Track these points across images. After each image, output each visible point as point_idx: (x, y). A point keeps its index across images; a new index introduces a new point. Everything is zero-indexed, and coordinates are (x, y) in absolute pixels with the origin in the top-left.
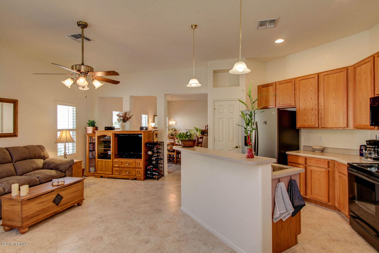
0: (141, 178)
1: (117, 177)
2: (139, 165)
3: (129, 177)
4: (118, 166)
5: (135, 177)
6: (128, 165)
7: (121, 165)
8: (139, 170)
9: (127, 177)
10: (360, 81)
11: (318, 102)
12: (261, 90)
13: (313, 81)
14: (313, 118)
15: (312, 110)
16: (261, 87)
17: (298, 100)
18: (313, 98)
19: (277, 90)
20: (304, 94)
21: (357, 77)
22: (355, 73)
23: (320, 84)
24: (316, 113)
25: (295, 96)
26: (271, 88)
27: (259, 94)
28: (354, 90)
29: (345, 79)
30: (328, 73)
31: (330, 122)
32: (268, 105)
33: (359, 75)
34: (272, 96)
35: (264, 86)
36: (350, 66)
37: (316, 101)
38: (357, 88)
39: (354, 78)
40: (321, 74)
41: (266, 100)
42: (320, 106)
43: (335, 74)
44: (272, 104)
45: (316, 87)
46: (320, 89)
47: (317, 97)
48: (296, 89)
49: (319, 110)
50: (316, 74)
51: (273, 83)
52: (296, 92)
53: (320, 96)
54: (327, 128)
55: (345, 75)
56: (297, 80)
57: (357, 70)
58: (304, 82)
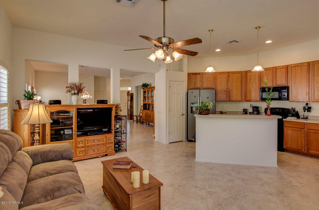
0: (113, 153)
1: (82, 159)
2: (111, 140)
3: (98, 155)
4: (84, 145)
5: (106, 153)
6: (97, 142)
7: (88, 143)
8: (110, 145)
9: (95, 156)
10: (250, 79)
11: (228, 87)
12: (191, 76)
13: (225, 76)
14: (225, 96)
15: (225, 91)
16: (191, 74)
17: (217, 85)
18: (225, 85)
19: (203, 78)
20: (220, 82)
21: (248, 78)
22: (247, 75)
23: (229, 78)
24: (227, 93)
25: (214, 83)
26: (198, 76)
27: (189, 79)
28: (246, 83)
29: (241, 77)
30: (233, 73)
31: (234, 97)
32: (196, 87)
33: (250, 76)
34: (199, 81)
35: (193, 74)
36: (243, 71)
37: (227, 87)
38: (248, 82)
39: (246, 78)
40: (230, 73)
41: (195, 83)
42: (228, 90)
43: (237, 74)
44: (199, 87)
45: (227, 79)
46: (229, 80)
47: (227, 85)
48: (215, 79)
49: (228, 91)
50: (227, 72)
51: (200, 73)
52: (215, 80)
53: (228, 84)
54: (232, 101)
55: (241, 75)
56: (216, 74)
57: (249, 74)
58: (220, 75)
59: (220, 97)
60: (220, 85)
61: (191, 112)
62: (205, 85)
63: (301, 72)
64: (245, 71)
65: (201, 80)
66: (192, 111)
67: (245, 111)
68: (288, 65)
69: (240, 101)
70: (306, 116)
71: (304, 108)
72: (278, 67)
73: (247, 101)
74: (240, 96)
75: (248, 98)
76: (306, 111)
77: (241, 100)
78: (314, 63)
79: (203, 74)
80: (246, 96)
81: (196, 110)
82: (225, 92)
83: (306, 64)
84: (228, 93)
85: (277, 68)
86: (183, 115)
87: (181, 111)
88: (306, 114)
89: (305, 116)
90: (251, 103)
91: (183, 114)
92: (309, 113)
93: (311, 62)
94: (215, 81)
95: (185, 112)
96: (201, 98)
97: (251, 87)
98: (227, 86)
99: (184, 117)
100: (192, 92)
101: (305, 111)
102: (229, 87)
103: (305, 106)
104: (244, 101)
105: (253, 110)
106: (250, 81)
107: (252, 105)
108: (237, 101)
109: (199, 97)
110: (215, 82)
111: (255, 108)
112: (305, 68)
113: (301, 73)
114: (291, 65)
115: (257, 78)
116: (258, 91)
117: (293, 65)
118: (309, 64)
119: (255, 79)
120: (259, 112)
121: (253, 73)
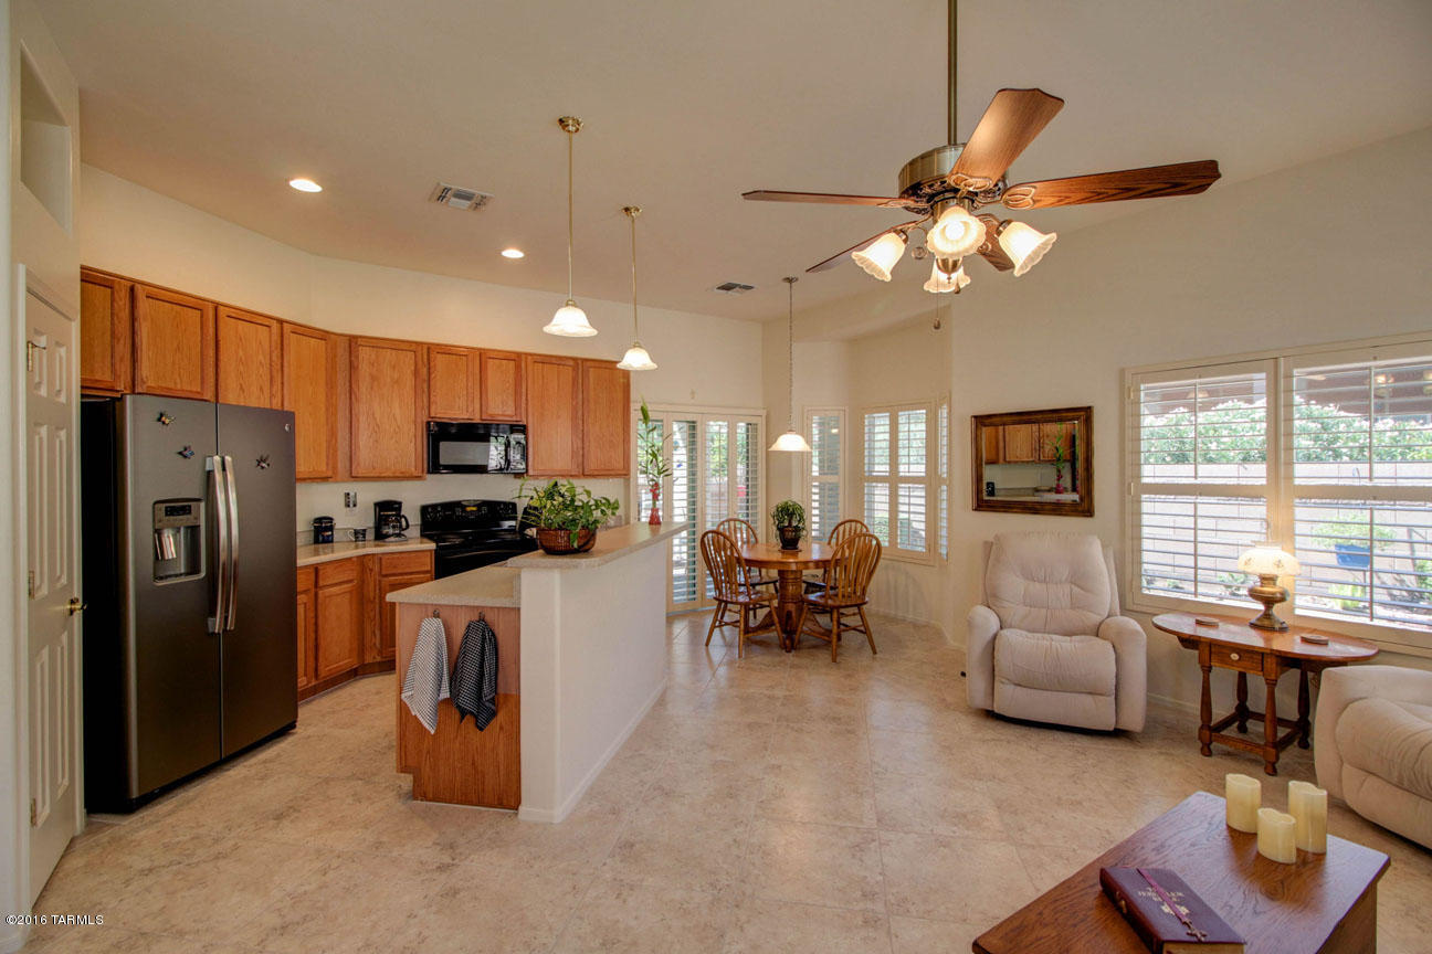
10: (374, 378)
11: (278, 403)
13: (266, 337)
17: (221, 385)
18: (266, 390)
19: (134, 319)
21: (364, 368)
22: (356, 357)
23: (281, 351)
25: (209, 366)
28: (353, 394)
29: (329, 360)
30: (298, 329)
31: (302, 462)
33: (371, 365)
34: (107, 338)
36: (336, 334)
37: (274, 401)
38: (364, 390)
39: (354, 367)
40: (285, 325)
43: (312, 341)
45: (275, 357)
46: (280, 368)
47: (274, 389)
50: (272, 318)
52: (213, 351)
55: (330, 352)
56: (216, 309)
57: (365, 354)
58: (240, 327)
60: (241, 388)
61: (156, 574)
62: (148, 373)
63: (558, 385)
64: (345, 335)
65: (121, 329)
68: (524, 354)
69: (325, 479)
72: (490, 350)
73: (355, 478)
74: (327, 456)
75: (363, 466)
77: (329, 473)
79: (133, 290)
80: (350, 456)
83: (571, 363)
85: (488, 355)
87: (65, 580)
93: (580, 359)
94: (210, 355)
96: (229, 460)
97: (377, 416)
98: (272, 395)
100: (164, 419)
102: (280, 400)
104: (342, 481)
105: (377, 518)
106: (375, 387)
108: (314, 479)
109: (218, 459)
113: (558, 389)
114: (535, 355)
115: (409, 380)
116: (412, 434)
117: (539, 359)
118: (578, 364)
119: (397, 382)
120: (404, 523)
121: (389, 355)
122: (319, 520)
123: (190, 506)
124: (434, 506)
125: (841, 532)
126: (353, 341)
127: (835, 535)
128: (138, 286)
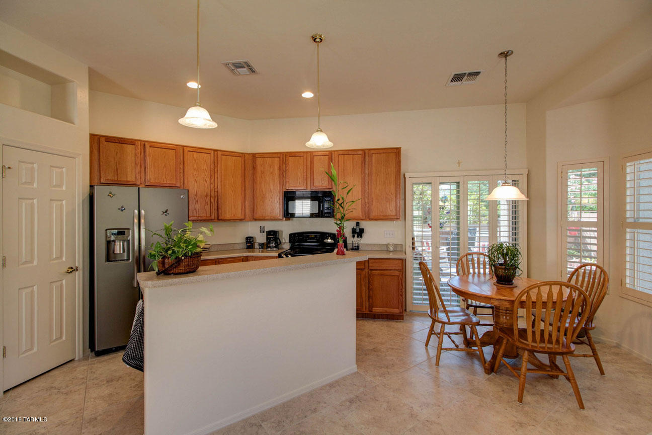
10: (262, 172)
11: (214, 186)
12: (101, 145)
13: (208, 158)
14: (208, 207)
15: (206, 196)
16: (103, 139)
17: (186, 180)
18: (208, 180)
19: (145, 156)
20: (195, 173)
21: (259, 168)
22: (256, 163)
23: (216, 164)
24: (212, 200)
25: (180, 173)
26: (129, 148)
27: (96, 152)
28: (254, 181)
29: (243, 166)
30: (226, 153)
31: (228, 213)
32: (122, 179)
33: (261, 166)
34: (133, 165)
35: (109, 139)
36: (247, 154)
37: (212, 186)
38: (258, 179)
39: (254, 168)
40: (218, 152)
41: (117, 169)
42: (216, 193)
43: (234, 158)
44: (134, 179)
45: (212, 167)
46: (216, 171)
47: (213, 180)
48: (182, 164)
49: (215, 197)
50: (212, 150)
51: (136, 140)
52: (181, 166)
53: (216, 180)
54: (225, 220)
55: (243, 162)
56: (183, 149)
57: (259, 161)
58: (195, 156)
59: (195, 209)
60: (196, 181)
61: (108, 259)
62: (151, 177)
63: (353, 167)
64: (251, 154)
65: (139, 161)
66: (112, 255)
67: (250, 242)
68: (333, 151)
69: (241, 220)
70: (356, 245)
71: (354, 231)
72: (315, 152)
73: (256, 220)
74: (242, 209)
75: (259, 214)
76: (356, 235)
77: (243, 217)
78: (372, 152)
79: (144, 145)
80: (253, 210)
81: (124, 251)
82: (209, 197)
83: (361, 152)
84: (214, 201)
85: (315, 154)
86: (72, 270)
87: (64, 259)
88: (356, 240)
89: (354, 245)
90: (262, 224)
91: (72, 268)
92: (359, 239)
93: (367, 149)
94: (180, 168)
95: (80, 260)
96: (143, 212)
97: (264, 190)
98: (211, 183)
99: (79, 279)
100: (111, 195)
101: (354, 236)
102: (216, 185)
103: (355, 228)
104: (250, 220)
105: (267, 239)
106: (263, 176)
107: (264, 227)
108: (235, 220)
109: (136, 212)
110: (182, 171)
111: (272, 235)
112: (359, 159)
113: (353, 169)
114: (338, 151)
115: (277, 172)
116: (278, 197)
117: (341, 153)
118: (365, 153)
119: (272, 173)
120: (279, 242)
121: (269, 160)
122: (247, 238)
123: (124, 232)
124: (294, 234)
125: (581, 274)
126: (254, 156)
127: (574, 277)
128: (146, 144)
